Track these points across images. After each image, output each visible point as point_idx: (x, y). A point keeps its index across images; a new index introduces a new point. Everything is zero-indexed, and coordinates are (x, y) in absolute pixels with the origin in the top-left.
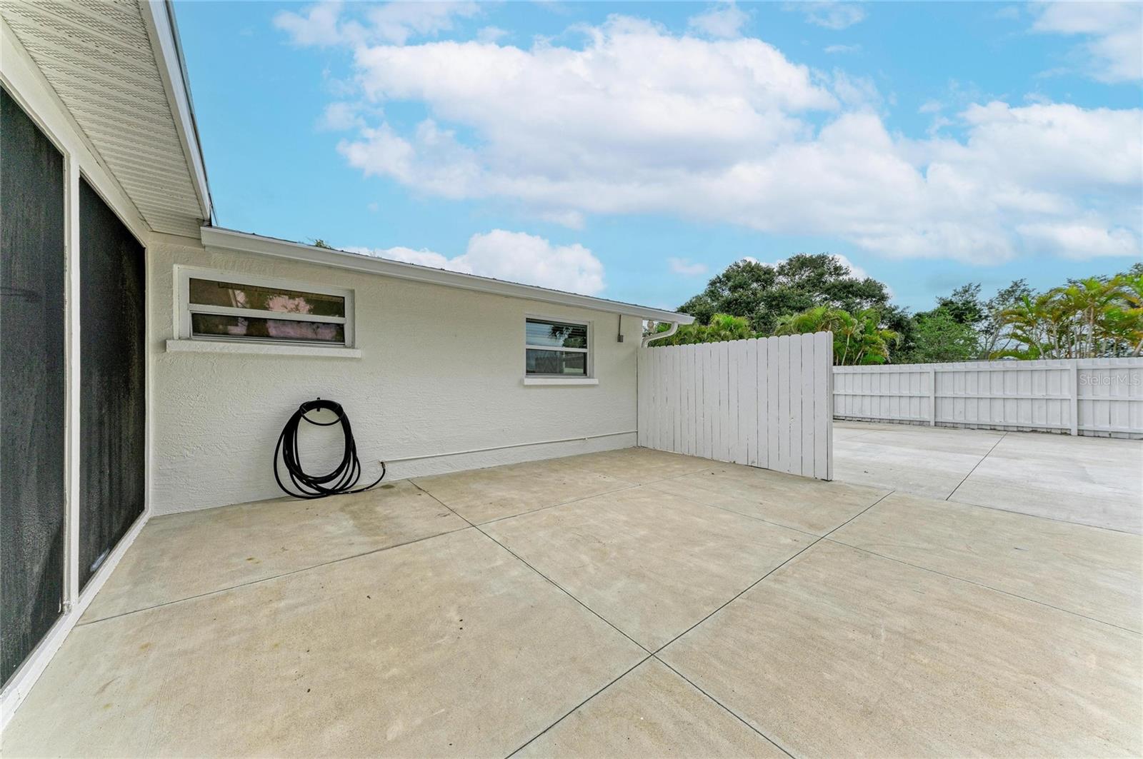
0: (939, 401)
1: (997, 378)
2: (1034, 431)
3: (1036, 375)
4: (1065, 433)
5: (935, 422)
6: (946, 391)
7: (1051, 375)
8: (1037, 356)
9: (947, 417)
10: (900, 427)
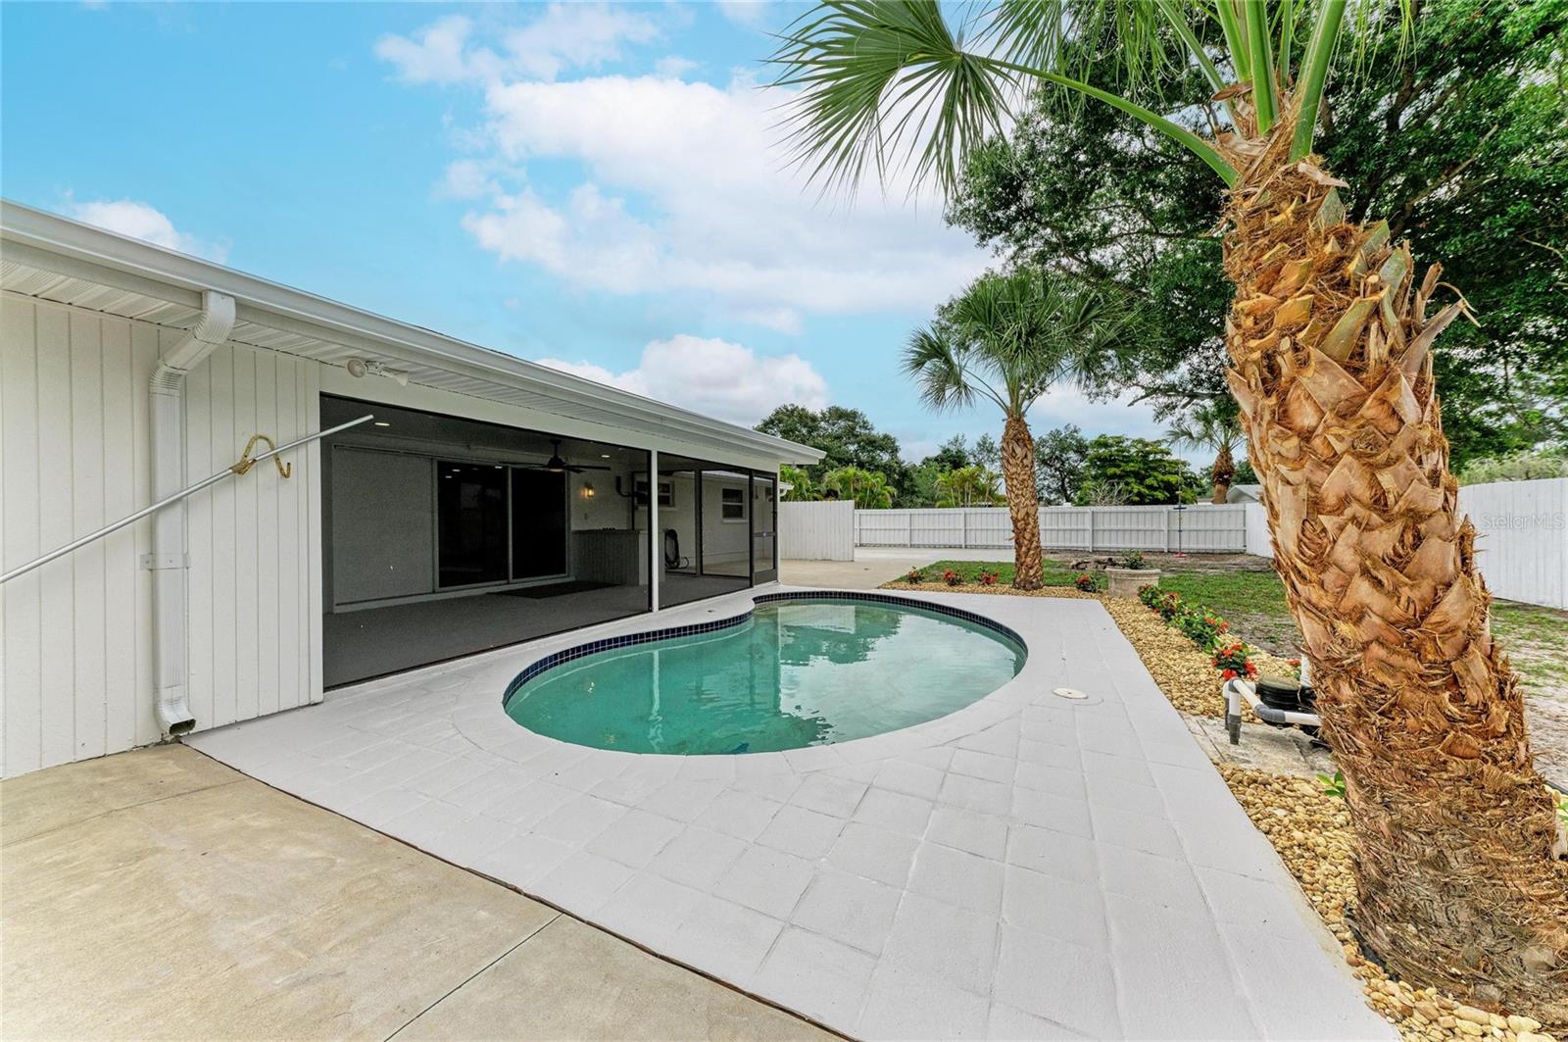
9: (915, 542)
10: (895, 548)
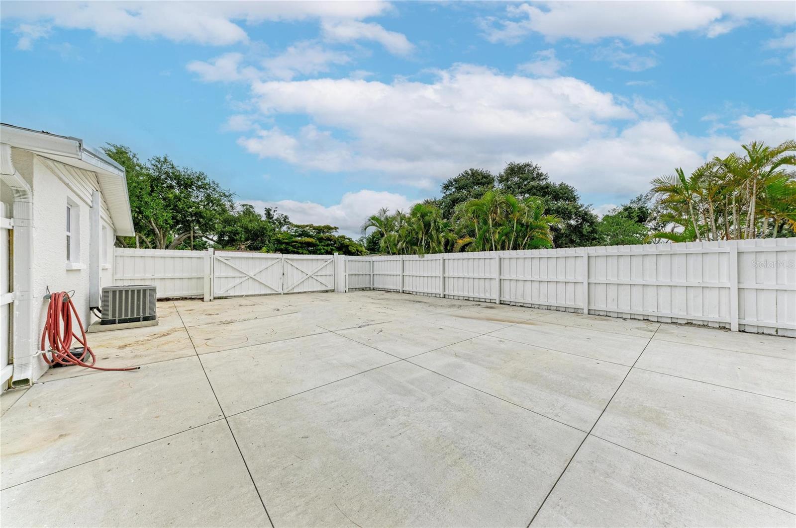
0: (592, 286)
1: (650, 263)
2: (689, 324)
3: (691, 260)
4: (724, 328)
5: (589, 310)
6: (599, 277)
7: (707, 258)
8: (694, 238)
9: (600, 305)
